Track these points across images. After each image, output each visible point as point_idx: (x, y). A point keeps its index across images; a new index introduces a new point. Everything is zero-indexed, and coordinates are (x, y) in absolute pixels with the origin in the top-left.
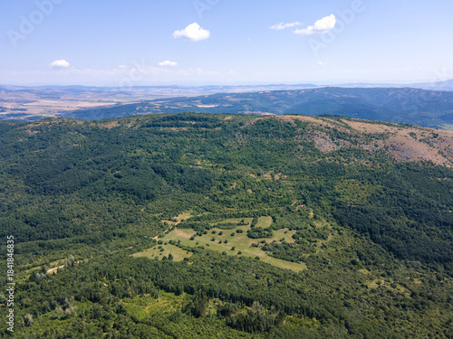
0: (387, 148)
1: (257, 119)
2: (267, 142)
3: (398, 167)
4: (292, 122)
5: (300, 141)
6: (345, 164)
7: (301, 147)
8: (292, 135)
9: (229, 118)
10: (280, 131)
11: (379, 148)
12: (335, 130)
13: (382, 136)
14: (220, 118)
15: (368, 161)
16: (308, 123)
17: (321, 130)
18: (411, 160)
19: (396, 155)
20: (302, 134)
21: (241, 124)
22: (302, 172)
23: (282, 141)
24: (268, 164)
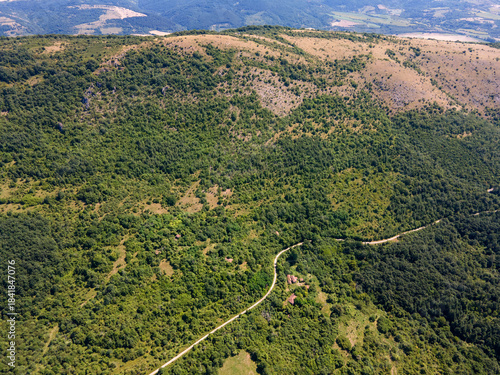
0: (369, 87)
1: (125, 49)
2: (161, 106)
3: (398, 123)
4: (202, 52)
5: (230, 97)
6: (324, 136)
7: (236, 111)
8: (210, 85)
9: (55, 48)
10: (182, 76)
11: (358, 89)
12: (284, 63)
13: (355, 64)
14: (32, 50)
15: (353, 121)
16: (231, 52)
17: (261, 65)
18: (411, 107)
19: (387, 100)
20: (229, 78)
21: (90, 66)
22: (255, 172)
23: (192, 99)
24: (183, 165)
